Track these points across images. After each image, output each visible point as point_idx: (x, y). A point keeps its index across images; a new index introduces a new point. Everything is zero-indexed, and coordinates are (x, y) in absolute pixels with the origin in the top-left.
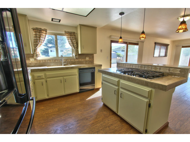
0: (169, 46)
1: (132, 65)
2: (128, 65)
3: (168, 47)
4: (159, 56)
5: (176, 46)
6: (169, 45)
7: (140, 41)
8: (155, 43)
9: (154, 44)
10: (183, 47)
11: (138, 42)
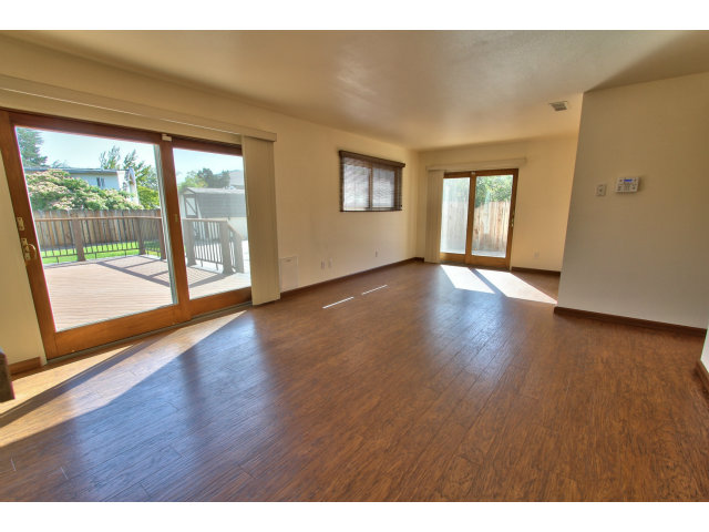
0: (405, 171)
3: (401, 174)
4: (370, 209)
5: (430, 171)
6: (404, 165)
7: (246, 137)
8: (343, 155)
9: (336, 159)
10: (448, 175)
11: (239, 137)
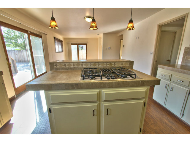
1: (81, 64)
2: (74, 65)
4: (59, 52)
5: (68, 43)
6: (63, 41)
7: (43, 33)
